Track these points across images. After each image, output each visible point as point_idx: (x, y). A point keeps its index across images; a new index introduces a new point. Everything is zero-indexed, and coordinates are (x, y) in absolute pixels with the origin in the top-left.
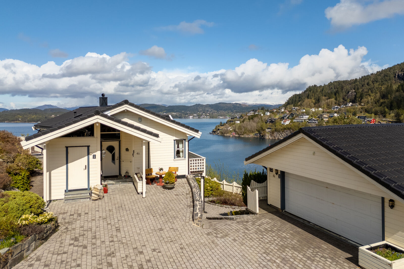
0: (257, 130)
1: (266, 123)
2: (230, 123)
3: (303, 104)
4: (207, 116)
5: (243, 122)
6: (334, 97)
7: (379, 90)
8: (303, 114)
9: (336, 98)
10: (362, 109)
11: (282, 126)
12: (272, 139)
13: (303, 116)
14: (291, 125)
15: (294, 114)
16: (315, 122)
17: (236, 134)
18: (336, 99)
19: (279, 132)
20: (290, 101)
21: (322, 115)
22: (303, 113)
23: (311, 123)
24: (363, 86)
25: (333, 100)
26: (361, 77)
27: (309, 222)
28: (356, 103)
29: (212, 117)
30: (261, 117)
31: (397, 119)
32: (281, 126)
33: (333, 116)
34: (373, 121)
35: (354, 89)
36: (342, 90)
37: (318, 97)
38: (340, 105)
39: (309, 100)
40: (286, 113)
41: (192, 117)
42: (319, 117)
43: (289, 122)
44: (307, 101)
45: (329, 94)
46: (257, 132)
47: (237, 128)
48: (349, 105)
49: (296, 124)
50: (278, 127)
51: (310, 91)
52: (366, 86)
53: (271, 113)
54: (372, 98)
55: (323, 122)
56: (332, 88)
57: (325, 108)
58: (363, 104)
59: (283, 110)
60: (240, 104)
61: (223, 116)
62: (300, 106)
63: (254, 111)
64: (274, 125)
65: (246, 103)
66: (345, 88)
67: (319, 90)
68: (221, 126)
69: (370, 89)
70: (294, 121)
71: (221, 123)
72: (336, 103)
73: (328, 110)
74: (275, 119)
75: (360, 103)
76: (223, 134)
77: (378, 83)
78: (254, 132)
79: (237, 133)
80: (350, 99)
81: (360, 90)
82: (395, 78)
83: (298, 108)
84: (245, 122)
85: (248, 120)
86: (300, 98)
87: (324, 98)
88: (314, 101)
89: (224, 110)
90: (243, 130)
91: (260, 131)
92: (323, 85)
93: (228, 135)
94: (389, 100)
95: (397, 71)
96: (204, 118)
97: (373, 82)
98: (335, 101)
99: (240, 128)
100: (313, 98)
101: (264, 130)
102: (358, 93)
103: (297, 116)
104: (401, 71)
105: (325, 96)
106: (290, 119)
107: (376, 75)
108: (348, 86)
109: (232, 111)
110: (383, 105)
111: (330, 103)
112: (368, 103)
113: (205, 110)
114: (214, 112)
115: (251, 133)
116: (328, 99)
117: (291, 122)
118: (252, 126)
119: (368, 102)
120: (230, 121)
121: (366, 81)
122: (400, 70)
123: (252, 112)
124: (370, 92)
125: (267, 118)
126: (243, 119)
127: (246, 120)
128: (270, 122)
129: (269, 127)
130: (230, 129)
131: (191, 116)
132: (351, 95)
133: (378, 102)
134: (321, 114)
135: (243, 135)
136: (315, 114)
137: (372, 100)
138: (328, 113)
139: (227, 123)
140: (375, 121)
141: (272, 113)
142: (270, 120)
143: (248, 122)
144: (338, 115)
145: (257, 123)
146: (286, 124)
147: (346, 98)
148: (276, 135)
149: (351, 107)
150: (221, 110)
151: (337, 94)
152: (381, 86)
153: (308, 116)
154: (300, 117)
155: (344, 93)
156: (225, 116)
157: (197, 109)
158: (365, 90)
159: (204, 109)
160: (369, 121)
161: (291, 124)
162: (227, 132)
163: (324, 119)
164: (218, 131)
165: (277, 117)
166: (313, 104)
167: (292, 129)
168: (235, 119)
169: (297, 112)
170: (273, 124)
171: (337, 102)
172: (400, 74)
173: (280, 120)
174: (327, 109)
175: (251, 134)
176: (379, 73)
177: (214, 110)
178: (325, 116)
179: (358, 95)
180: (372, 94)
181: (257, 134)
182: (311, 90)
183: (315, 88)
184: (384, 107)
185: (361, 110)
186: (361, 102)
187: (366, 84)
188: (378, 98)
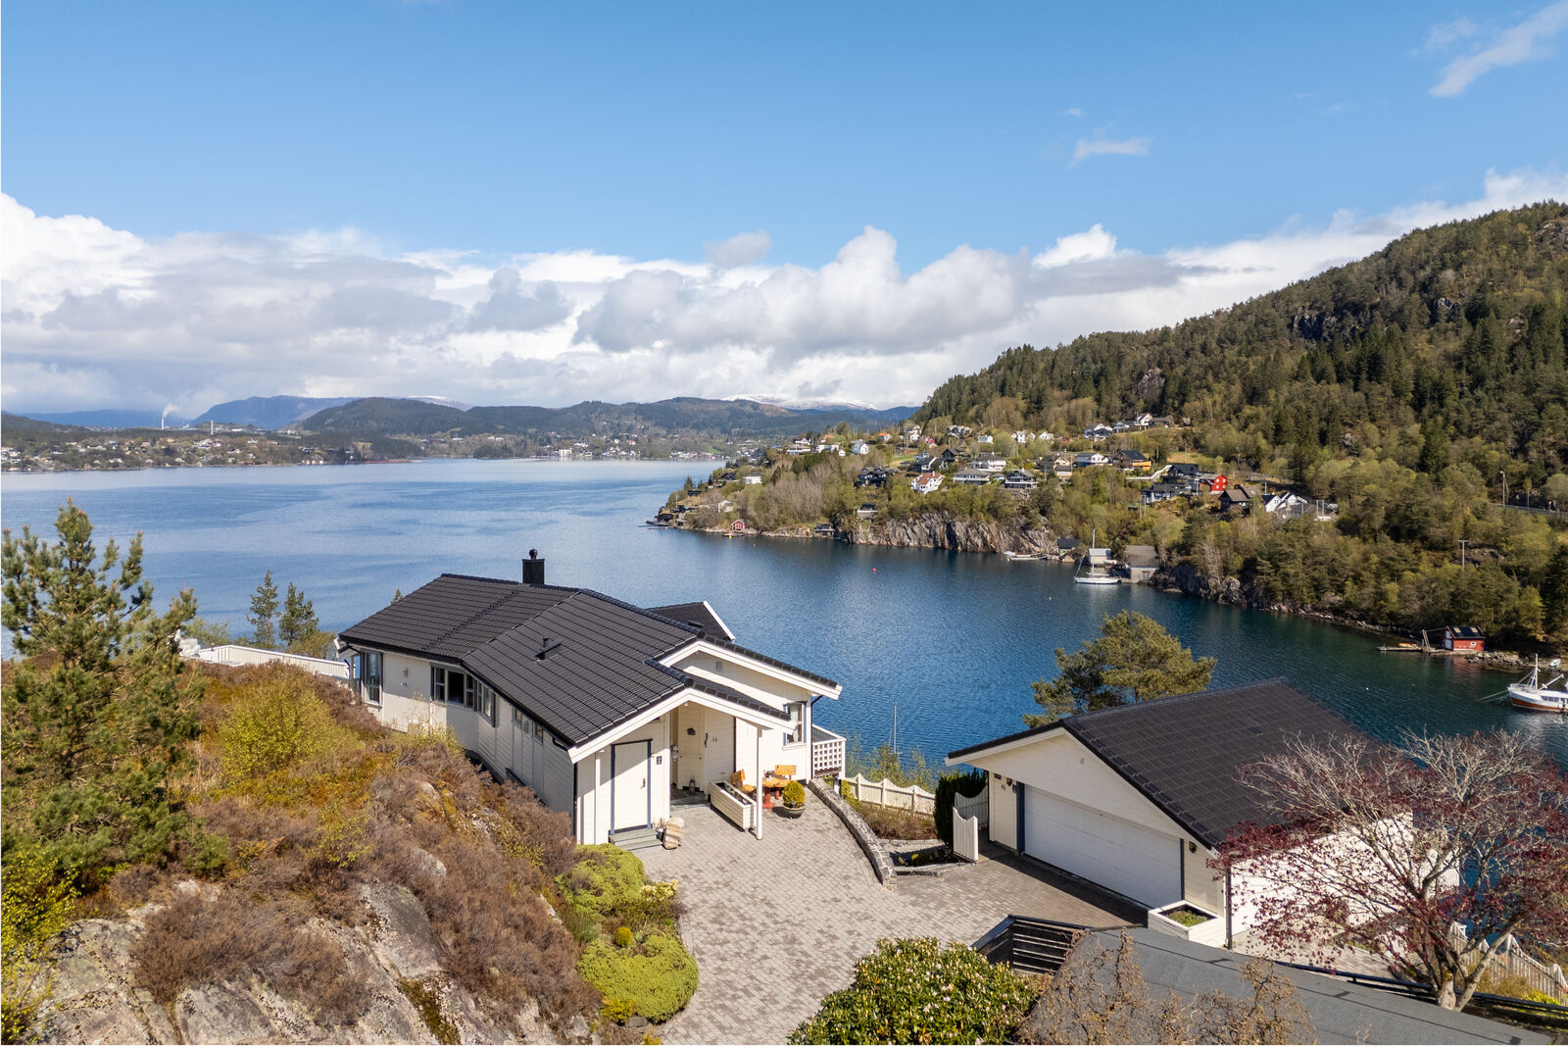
0: (823, 511)
1: (857, 485)
2: (724, 483)
3: (985, 415)
4: (629, 449)
5: (774, 480)
6: (1093, 390)
7: (1239, 371)
8: (986, 453)
9: (1100, 395)
10: (1184, 437)
11: (915, 496)
12: (880, 545)
13: (986, 460)
14: (944, 494)
15: (955, 453)
16: (1029, 486)
17: (747, 527)
18: (1098, 400)
19: (906, 519)
20: (940, 402)
21: (1050, 460)
22: (986, 449)
23: (1013, 486)
24: (1187, 354)
25: (1088, 401)
26: (1181, 322)
27: (1070, 874)
28: (1165, 415)
29: (648, 455)
30: (840, 460)
31: (1295, 475)
32: (910, 496)
33: (1089, 464)
34: (1220, 484)
35: (1160, 365)
36: (1119, 366)
37: (1038, 390)
38: (1110, 421)
39: (1006, 400)
40: (926, 447)
41: (569, 455)
42: (1039, 466)
43: (939, 483)
44: (998, 403)
45: (1075, 380)
46: (824, 521)
47: (751, 502)
48: (1143, 424)
49: (963, 491)
50: (901, 502)
51: (1011, 369)
52: (1199, 354)
53: (874, 446)
54: (1218, 398)
55: (1054, 485)
56: (1084, 360)
57: (1062, 431)
58: (1187, 420)
59: (915, 437)
60: (755, 405)
61: (692, 451)
62: (977, 423)
63: (813, 437)
64: (885, 495)
65: (778, 401)
66: (1129, 359)
67: (1042, 366)
68: (691, 493)
69: (1210, 367)
70: (955, 479)
71: (689, 481)
72: (1098, 414)
73: (1071, 440)
74: (887, 470)
75: (1179, 413)
76: (698, 529)
77: (1237, 348)
78: (814, 519)
79: (750, 523)
80: (1145, 402)
81: (1179, 370)
82: (1291, 331)
83: (967, 429)
84: (780, 483)
85: (792, 475)
86: (973, 391)
87: (1057, 393)
88: (1022, 404)
89: (693, 427)
90: (775, 511)
91: (837, 513)
92: (1054, 348)
93: (718, 529)
94: (1270, 408)
95: (1297, 305)
96: (616, 456)
97: (1220, 342)
98: (1094, 405)
99: (763, 502)
100: (1020, 394)
101: (851, 511)
102: (1171, 382)
103: (967, 459)
104: (1310, 308)
105: (1062, 387)
106: (942, 473)
107: (1231, 320)
108: (1138, 354)
109: (724, 431)
110: (1252, 426)
111: (1080, 413)
112: (1204, 416)
113: (618, 425)
114: (657, 435)
115: (803, 522)
116: (1070, 399)
117: (947, 483)
118: (808, 497)
119: (1204, 414)
120: (725, 476)
121: (1199, 339)
122: (1308, 304)
123: (804, 441)
124: (1210, 377)
125: (859, 466)
126: (774, 468)
127: (784, 475)
128: (872, 482)
129: (866, 500)
130: (724, 508)
131: (566, 451)
132: (1150, 387)
133: (1235, 413)
134: (1049, 453)
135: (772, 529)
136: (1028, 451)
137: (1218, 407)
138: (1072, 449)
139: (710, 483)
140: (1226, 483)
141: (879, 448)
142: (871, 473)
143: (793, 483)
144: (1106, 460)
145: (825, 486)
146: (926, 491)
147: (1133, 397)
148: (894, 531)
149: (1150, 430)
150: (684, 427)
151: (1103, 382)
152: (1248, 356)
153: (1004, 463)
154: (977, 466)
155: (1125, 378)
156: (698, 450)
157: (588, 420)
158: (1196, 371)
159: (616, 421)
160: (1206, 482)
161: (944, 490)
162: (715, 517)
163: (1059, 474)
164: (681, 515)
165: (896, 463)
166: (1019, 414)
167: (948, 510)
168: (744, 468)
169: (964, 444)
170: (882, 488)
171: (1103, 410)
172: (1307, 317)
173: (908, 475)
174: (1067, 434)
175: (804, 527)
176: (1239, 311)
177: (655, 425)
178: (1061, 462)
179: (1172, 388)
180: (1217, 387)
181: (826, 526)
182: (1013, 363)
183: (1029, 358)
184: (1255, 431)
185: (1181, 441)
186: (1181, 414)
187: (1197, 347)
188: (1235, 399)
